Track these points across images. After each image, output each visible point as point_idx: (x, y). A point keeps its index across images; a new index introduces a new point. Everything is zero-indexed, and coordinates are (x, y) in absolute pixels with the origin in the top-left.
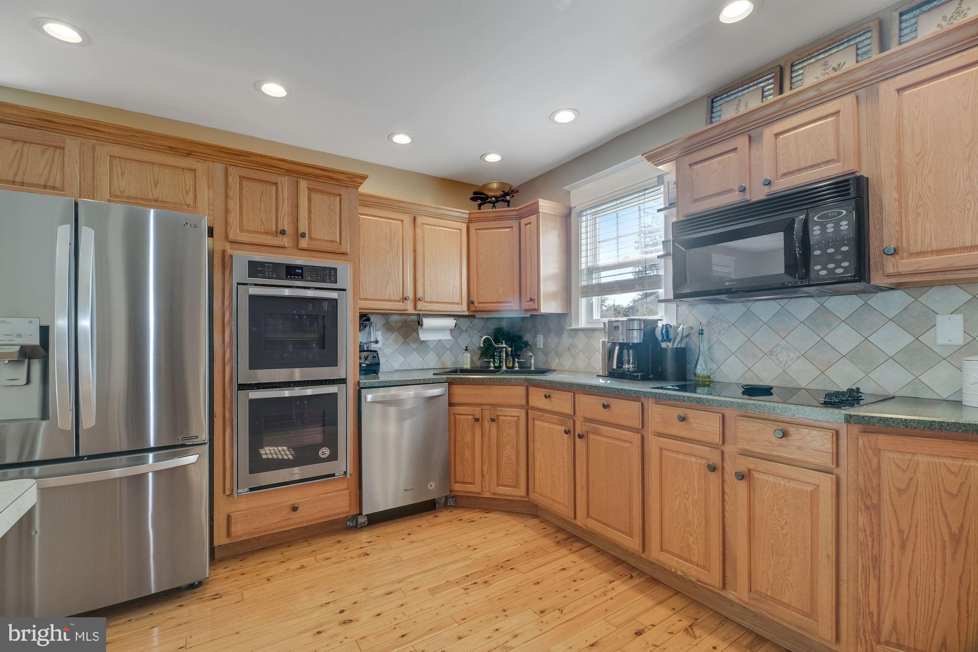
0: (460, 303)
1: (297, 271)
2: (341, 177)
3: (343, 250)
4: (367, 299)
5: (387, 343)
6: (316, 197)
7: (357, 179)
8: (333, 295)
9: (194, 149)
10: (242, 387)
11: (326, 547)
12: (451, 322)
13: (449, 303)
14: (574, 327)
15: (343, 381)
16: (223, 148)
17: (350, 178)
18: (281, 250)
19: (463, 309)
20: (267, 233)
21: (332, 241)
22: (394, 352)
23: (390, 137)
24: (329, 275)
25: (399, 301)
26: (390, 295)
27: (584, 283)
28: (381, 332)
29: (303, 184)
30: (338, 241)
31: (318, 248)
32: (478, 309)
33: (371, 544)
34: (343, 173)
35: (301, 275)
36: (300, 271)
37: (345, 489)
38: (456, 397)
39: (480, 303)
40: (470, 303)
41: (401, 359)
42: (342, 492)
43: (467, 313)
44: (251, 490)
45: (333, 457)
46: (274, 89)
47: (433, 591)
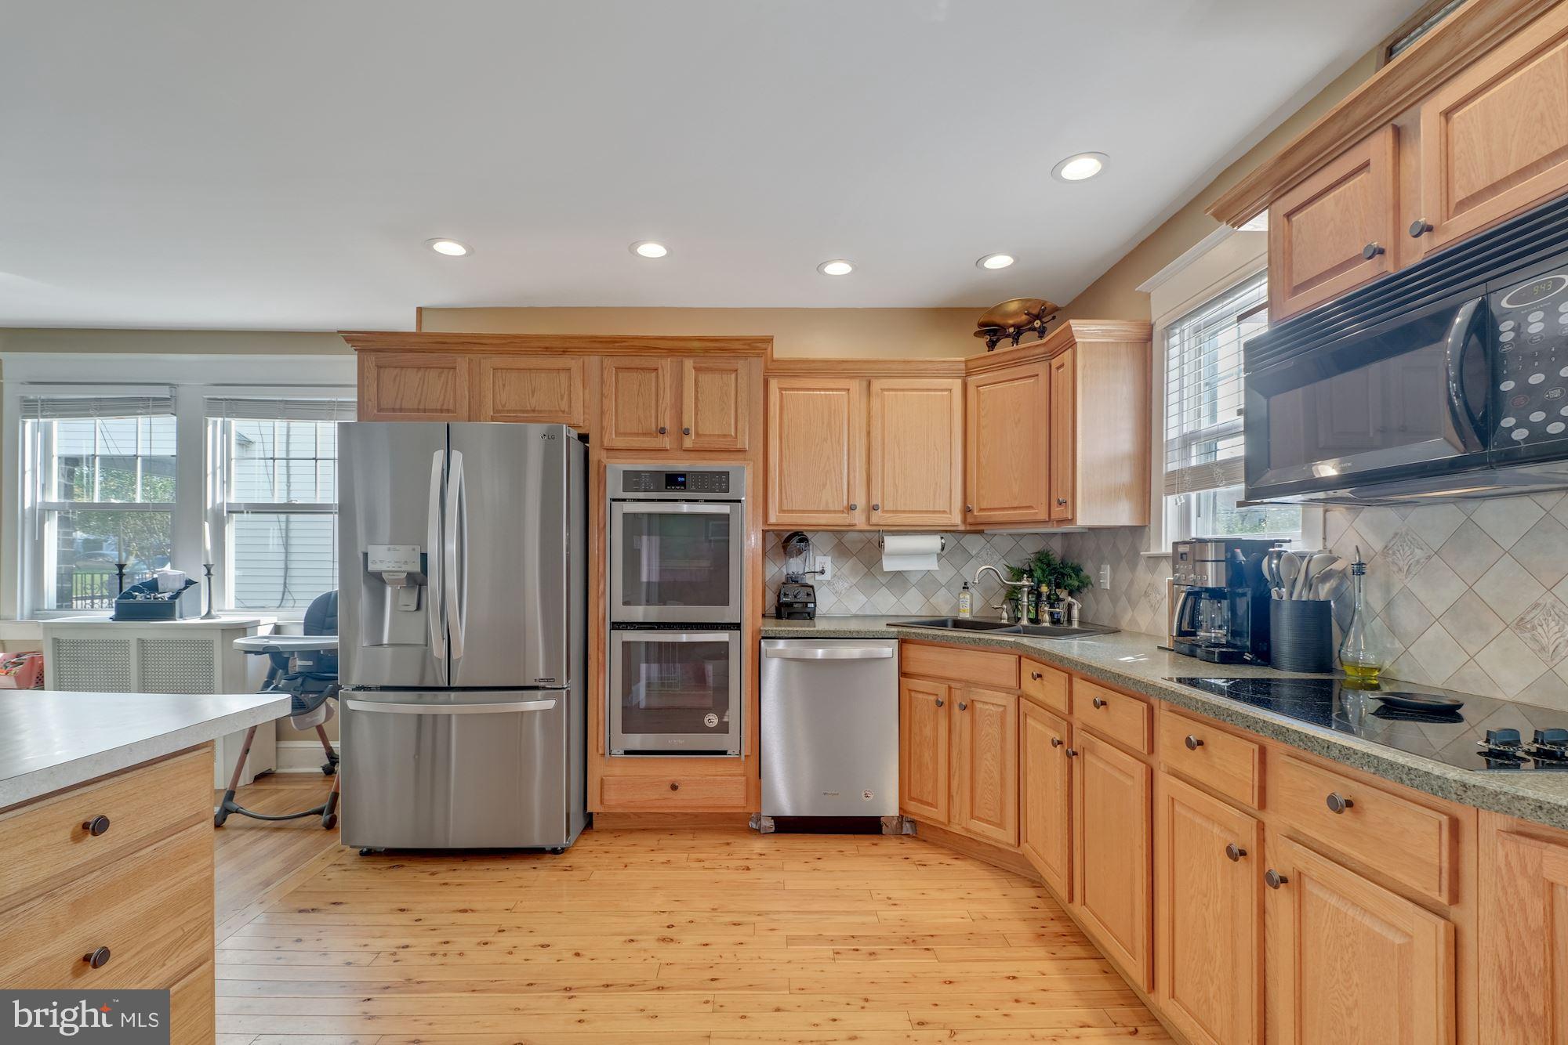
0: (949, 511)
1: (680, 479)
2: (736, 346)
3: (739, 446)
4: (792, 511)
5: (839, 573)
6: (705, 378)
7: (759, 345)
8: (724, 509)
9: (567, 345)
10: (617, 626)
11: (709, 847)
12: (934, 543)
13: (927, 512)
14: (1153, 552)
15: (737, 626)
16: (597, 337)
17: (749, 344)
18: (662, 454)
19: (956, 519)
20: (644, 434)
21: (725, 436)
22: (851, 587)
23: (820, 268)
24: (717, 483)
25: (843, 512)
26: (827, 503)
27: (1172, 467)
28: (830, 558)
29: (689, 364)
30: (733, 434)
31: (707, 446)
32: (979, 520)
33: (763, 857)
34: (737, 340)
35: (684, 484)
36: (683, 479)
37: (741, 775)
38: (911, 663)
39: (981, 510)
40: (966, 510)
41: (861, 598)
42: (736, 778)
43: (962, 528)
44: (627, 752)
45: (723, 728)
46: (652, 250)
47: (791, 940)
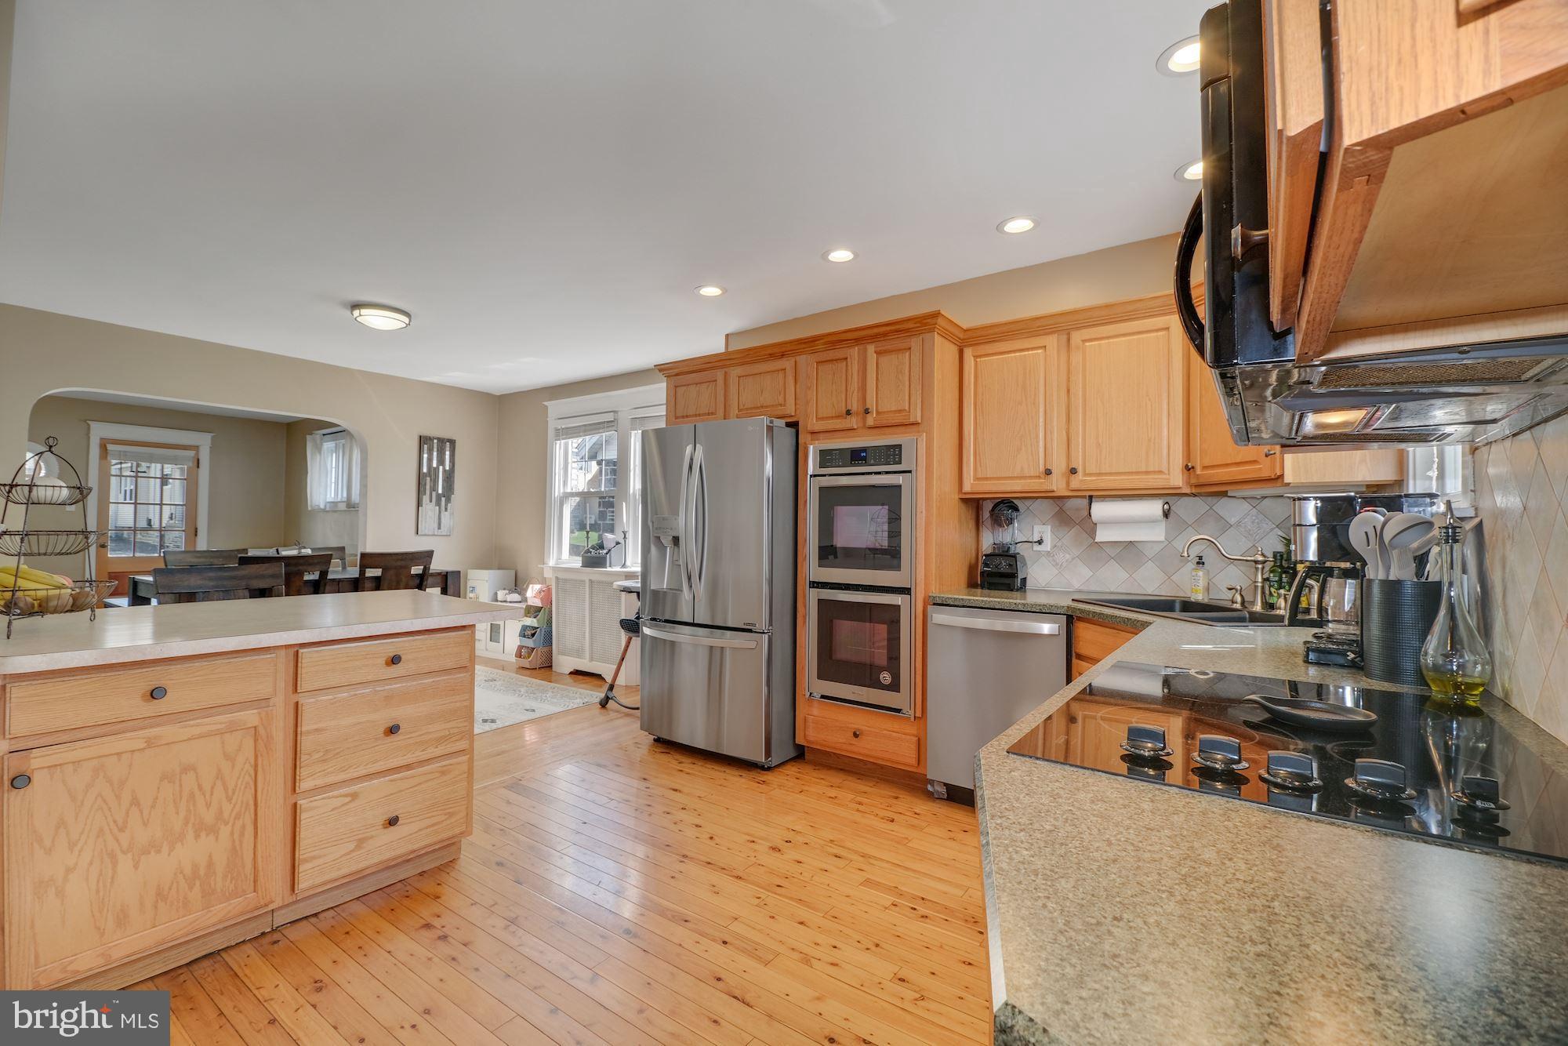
0: (1167, 472)
1: (862, 454)
2: (910, 325)
3: (912, 420)
4: (986, 479)
5: (1059, 544)
6: (885, 360)
7: (929, 321)
9: (784, 349)
10: (815, 585)
11: (877, 797)
12: (1153, 508)
13: (1138, 473)
15: (906, 591)
16: (801, 339)
17: (919, 322)
18: (851, 433)
19: (1177, 479)
20: (838, 417)
21: (900, 411)
22: (1073, 559)
23: (999, 227)
24: (893, 454)
25: (1039, 477)
26: (1022, 468)
28: (1049, 527)
29: (871, 349)
30: (907, 408)
31: (885, 423)
32: (1202, 481)
34: (909, 320)
35: (864, 459)
36: (864, 454)
37: (914, 735)
39: (1205, 468)
40: (1190, 470)
41: (1086, 572)
42: (908, 737)
43: (1187, 490)
44: (823, 697)
45: (895, 687)
46: (841, 256)
